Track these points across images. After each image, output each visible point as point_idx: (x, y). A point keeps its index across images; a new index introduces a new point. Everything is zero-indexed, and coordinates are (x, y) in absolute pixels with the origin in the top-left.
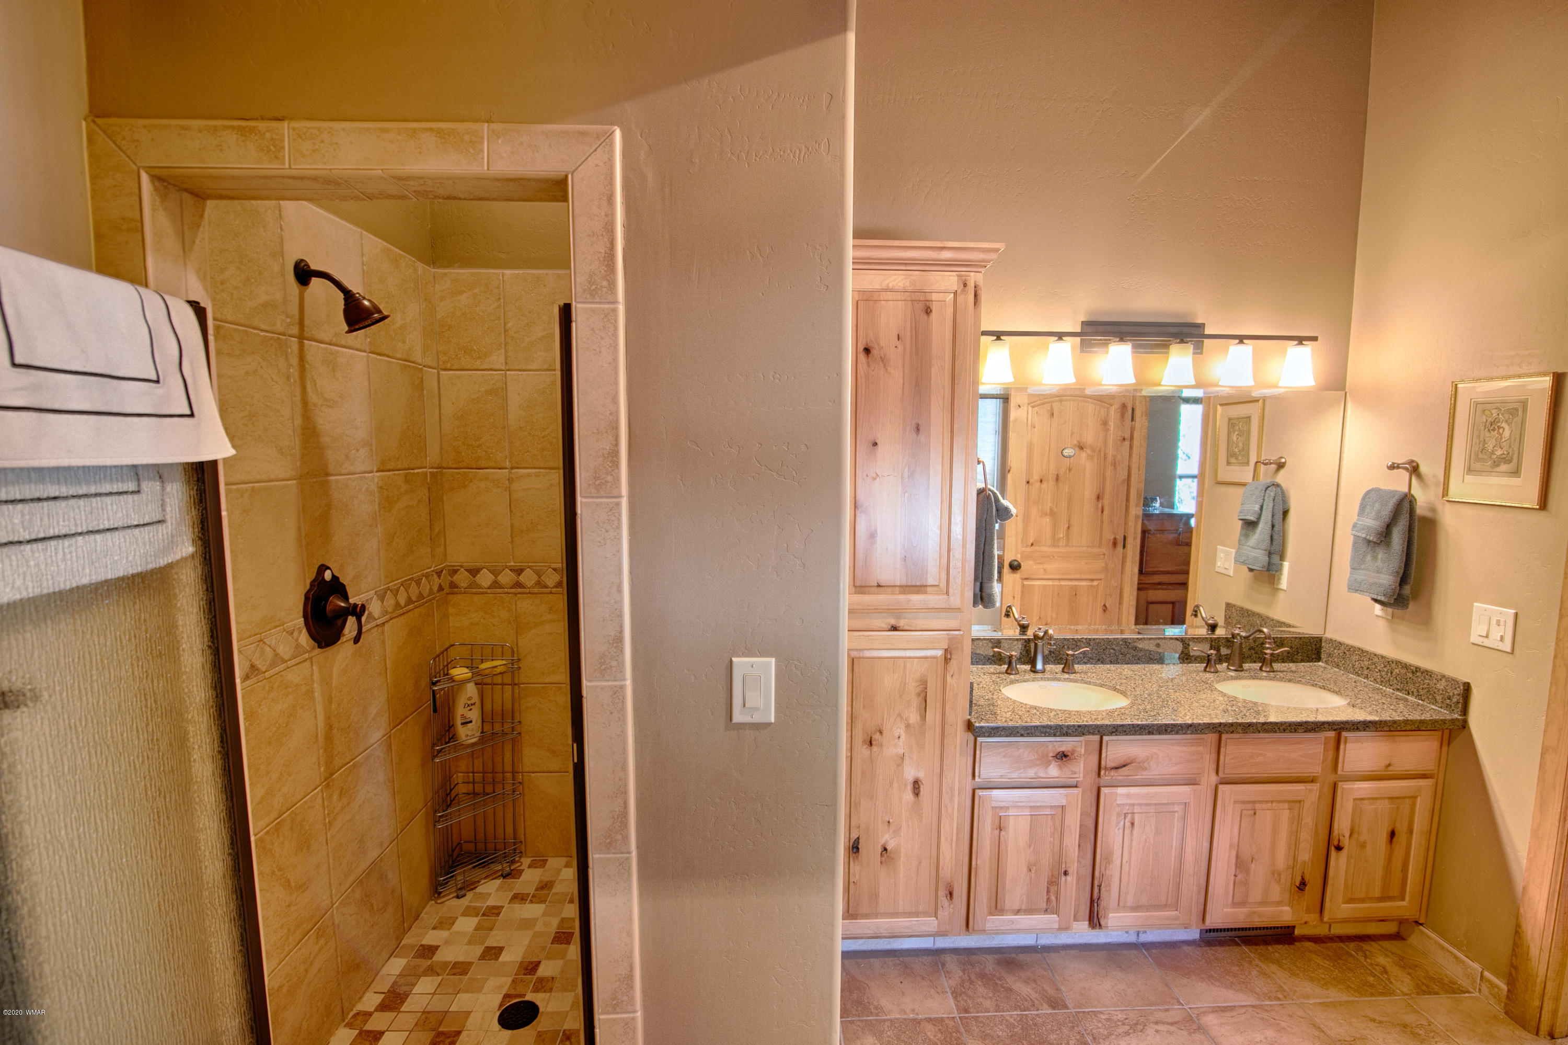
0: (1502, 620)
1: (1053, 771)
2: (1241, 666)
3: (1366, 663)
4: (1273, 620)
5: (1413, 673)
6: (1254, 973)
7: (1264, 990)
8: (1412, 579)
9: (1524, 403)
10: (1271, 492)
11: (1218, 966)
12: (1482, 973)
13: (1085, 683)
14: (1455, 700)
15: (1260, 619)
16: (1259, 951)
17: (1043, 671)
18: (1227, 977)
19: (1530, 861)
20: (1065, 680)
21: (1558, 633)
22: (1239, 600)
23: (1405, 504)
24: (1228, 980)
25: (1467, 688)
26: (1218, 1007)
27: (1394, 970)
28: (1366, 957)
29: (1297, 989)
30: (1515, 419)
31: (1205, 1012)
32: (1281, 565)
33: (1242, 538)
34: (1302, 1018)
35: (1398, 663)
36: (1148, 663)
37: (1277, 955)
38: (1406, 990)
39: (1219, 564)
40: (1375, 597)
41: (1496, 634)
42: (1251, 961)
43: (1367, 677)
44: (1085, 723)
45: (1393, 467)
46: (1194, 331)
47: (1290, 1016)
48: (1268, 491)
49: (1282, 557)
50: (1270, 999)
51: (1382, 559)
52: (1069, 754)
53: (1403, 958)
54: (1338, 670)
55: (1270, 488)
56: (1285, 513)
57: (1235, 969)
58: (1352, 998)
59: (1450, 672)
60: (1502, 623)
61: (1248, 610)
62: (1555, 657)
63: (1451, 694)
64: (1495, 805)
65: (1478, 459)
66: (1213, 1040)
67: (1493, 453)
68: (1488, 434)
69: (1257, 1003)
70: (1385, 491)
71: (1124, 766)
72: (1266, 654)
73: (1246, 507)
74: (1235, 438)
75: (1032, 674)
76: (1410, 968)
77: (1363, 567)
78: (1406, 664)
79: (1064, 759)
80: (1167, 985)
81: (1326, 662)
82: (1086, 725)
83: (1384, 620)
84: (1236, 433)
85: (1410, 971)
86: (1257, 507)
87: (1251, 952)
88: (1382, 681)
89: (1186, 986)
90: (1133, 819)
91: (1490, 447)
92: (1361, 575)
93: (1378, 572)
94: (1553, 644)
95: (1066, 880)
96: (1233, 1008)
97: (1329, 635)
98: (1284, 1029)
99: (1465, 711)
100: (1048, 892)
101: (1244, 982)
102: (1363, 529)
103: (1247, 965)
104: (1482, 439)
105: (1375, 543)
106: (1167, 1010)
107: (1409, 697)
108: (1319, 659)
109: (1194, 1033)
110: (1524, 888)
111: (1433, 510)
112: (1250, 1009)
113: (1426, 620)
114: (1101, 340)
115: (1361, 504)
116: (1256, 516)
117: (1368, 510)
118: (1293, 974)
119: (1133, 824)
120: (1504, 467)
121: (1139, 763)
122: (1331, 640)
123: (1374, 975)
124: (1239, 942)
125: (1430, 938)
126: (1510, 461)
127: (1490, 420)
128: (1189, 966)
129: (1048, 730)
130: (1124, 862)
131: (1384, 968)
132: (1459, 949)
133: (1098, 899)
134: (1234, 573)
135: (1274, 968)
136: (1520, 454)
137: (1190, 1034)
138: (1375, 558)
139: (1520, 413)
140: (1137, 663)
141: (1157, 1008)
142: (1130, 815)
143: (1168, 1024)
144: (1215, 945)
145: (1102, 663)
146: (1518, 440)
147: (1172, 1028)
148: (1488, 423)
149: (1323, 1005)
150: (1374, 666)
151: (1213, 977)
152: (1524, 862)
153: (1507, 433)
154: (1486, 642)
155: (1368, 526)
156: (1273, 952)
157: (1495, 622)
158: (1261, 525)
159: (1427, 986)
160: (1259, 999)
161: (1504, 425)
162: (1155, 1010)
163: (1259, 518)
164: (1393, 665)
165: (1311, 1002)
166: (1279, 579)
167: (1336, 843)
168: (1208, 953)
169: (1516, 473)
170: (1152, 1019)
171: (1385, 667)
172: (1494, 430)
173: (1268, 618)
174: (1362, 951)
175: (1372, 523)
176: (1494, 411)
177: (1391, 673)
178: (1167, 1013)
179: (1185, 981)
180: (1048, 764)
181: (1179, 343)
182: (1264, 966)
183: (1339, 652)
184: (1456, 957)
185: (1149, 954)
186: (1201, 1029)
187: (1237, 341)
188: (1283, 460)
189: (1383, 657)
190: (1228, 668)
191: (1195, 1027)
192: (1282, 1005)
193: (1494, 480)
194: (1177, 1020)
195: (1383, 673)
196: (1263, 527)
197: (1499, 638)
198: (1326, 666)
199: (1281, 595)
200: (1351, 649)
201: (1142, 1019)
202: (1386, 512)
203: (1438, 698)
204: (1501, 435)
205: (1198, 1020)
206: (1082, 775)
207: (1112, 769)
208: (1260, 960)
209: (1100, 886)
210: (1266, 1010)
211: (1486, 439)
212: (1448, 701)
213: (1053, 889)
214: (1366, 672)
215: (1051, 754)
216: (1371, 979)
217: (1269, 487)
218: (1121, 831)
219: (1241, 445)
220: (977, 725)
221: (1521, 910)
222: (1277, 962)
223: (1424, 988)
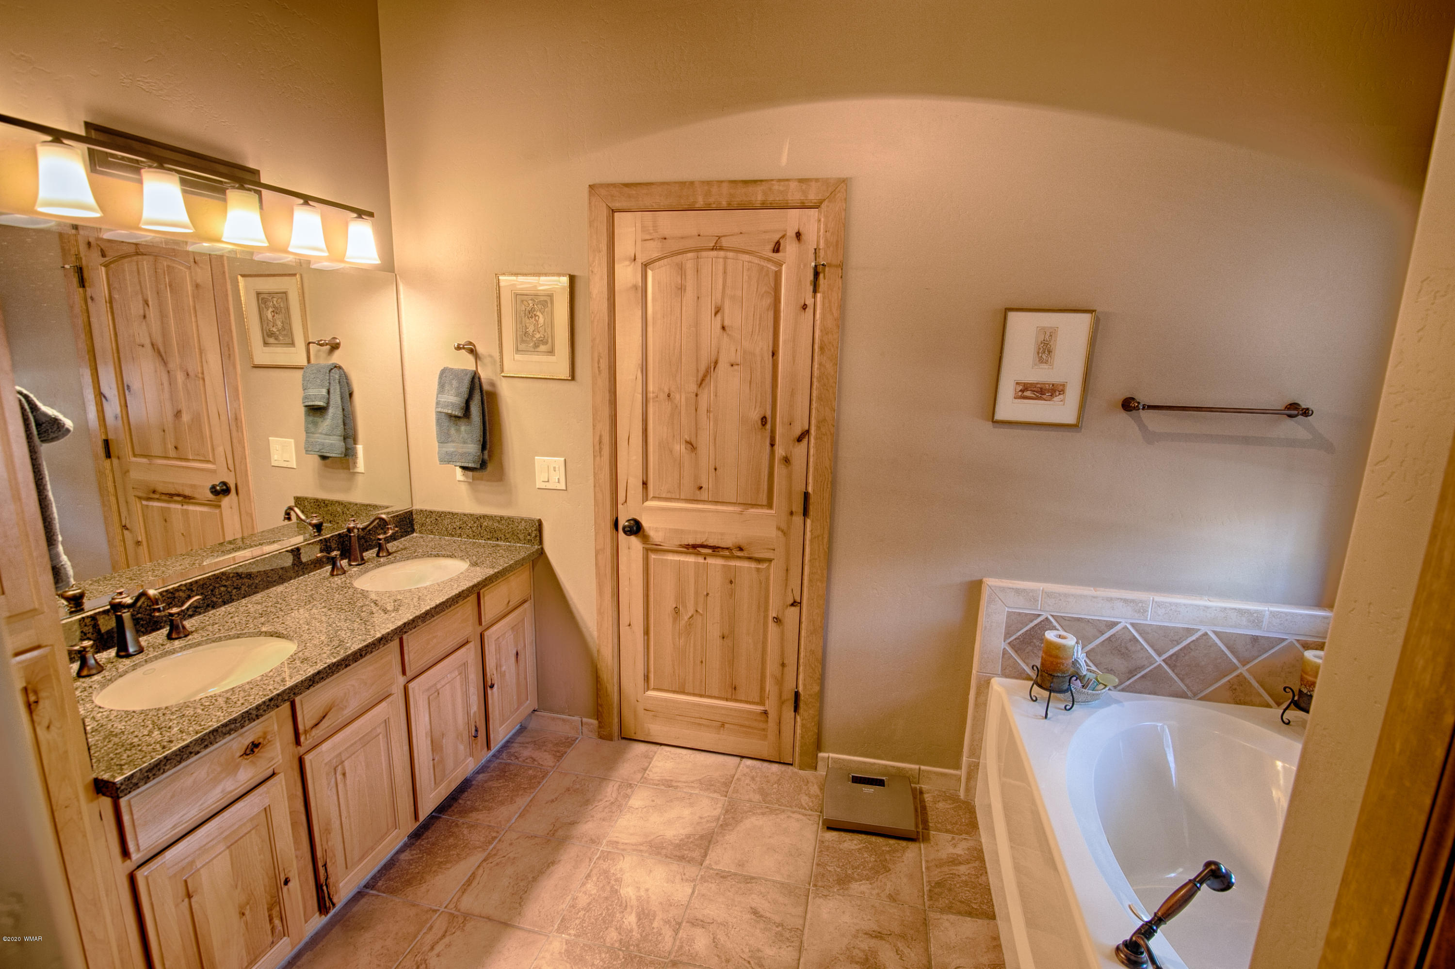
0: (557, 466)
1: (246, 775)
2: (363, 559)
3: (458, 524)
4: (356, 504)
5: (499, 522)
6: (466, 832)
7: (482, 839)
8: (488, 446)
9: (551, 296)
10: (336, 374)
11: (438, 850)
12: (582, 721)
13: (214, 641)
14: (533, 535)
15: (341, 507)
16: (456, 810)
17: (141, 650)
18: (451, 853)
19: (599, 630)
20: (182, 649)
21: (594, 469)
22: (312, 491)
23: (475, 382)
24: (453, 855)
25: (540, 523)
26: (464, 885)
27: (537, 754)
28: (517, 758)
29: (499, 819)
30: (546, 309)
31: (458, 900)
32: (355, 448)
33: (310, 426)
34: (518, 838)
35: (484, 517)
36: (268, 588)
37: (469, 803)
38: (552, 764)
39: (276, 457)
40: (463, 465)
41: (555, 477)
42: (457, 824)
43: (460, 536)
44: (276, 692)
45: (458, 348)
46: (248, 176)
47: (511, 844)
48: (331, 374)
49: (355, 442)
50: (490, 843)
51: (465, 430)
52: (261, 740)
53: (535, 741)
54: (432, 536)
55: (333, 371)
56: (351, 395)
57: (451, 841)
58: (532, 796)
59: (524, 515)
60: (557, 469)
61: (324, 501)
62: (594, 487)
63: (530, 531)
64: (571, 602)
65: (523, 341)
66: (481, 917)
67: (533, 336)
68: (528, 321)
69: (486, 854)
70: (458, 370)
71: (324, 717)
72: (380, 539)
73: (312, 392)
74: (270, 316)
75: (127, 662)
76: (543, 746)
77: (450, 440)
78: (492, 517)
79: (256, 750)
80: (414, 905)
81: (420, 532)
82: (278, 695)
83: (466, 483)
84: (271, 310)
85: (544, 748)
86: (324, 392)
87: (451, 816)
88: (474, 536)
89: (428, 891)
90: (344, 769)
91: (531, 329)
92: (450, 448)
93: (465, 443)
94: (591, 478)
95: (288, 889)
96: (473, 876)
97: (417, 506)
98: (514, 858)
99: (541, 542)
100: (271, 920)
101: (465, 846)
102: (448, 406)
103: (456, 830)
104: (524, 325)
105: (456, 417)
106: (431, 928)
107: (499, 543)
108: (413, 531)
109: (464, 926)
110: (598, 651)
111: (493, 384)
112: (484, 864)
113: (500, 476)
114: (123, 158)
115: (440, 383)
116: (325, 400)
117: (447, 387)
118: (490, 809)
119: (344, 774)
120: (543, 348)
121: (338, 705)
122: (421, 511)
123: (530, 768)
124: (436, 815)
125: (543, 716)
126: (547, 343)
127: (528, 309)
128: (417, 870)
129: (233, 726)
130: (343, 819)
131: (531, 758)
132: (563, 713)
133: (326, 880)
134: (297, 465)
135: (474, 815)
136: (553, 337)
137: (463, 930)
138: (458, 431)
139: (549, 305)
140: (255, 593)
141: (422, 933)
142: (340, 767)
143: (441, 939)
144: (423, 833)
145: (213, 608)
146: (550, 326)
147: (446, 940)
148: (527, 312)
149: (521, 815)
150: (465, 525)
151: (441, 862)
152: (595, 634)
153: (541, 320)
154: (549, 486)
155: (451, 403)
156: (465, 803)
157: (552, 469)
158: (331, 411)
159: (558, 752)
160: (484, 850)
161: (538, 313)
162: (422, 938)
163: (328, 403)
164: (482, 520)
165: (513, 820)
166: (355, 463)
167: (489, 684)
168: (423, 845)
169: (551, 352)
170: (426, 948)
171: (475, 523)
172: (532, 317)
173: (350, 503)
174: (512, 755)
175: (453, 399)
176: (530, 302)
177: (481, 527)
178: (433, 930)
179: (424, 887)
180: (237, 767)
181: (238, 188)
182: (467, 820)
183: (431, 519)
184: (563, 720)
185: (379, 891)
186: (467, 916)
187: (301, 201)
188: (338, 341)
189: (471, 515)
190: (351, 565)
191: (461, 920)
192: (500, 840)
193: (535, 358)
194: (444, 929)
195: (474, 529)
196: (334, 412)
197: (557, 481)
198: (422, 535)
199: (360, 479)
200: (441, 515)
201: (418, 958)
202: (465, 389)
203: (521, 536)
204: (537, 321)
205: (459, 911)
206: (280, 757)
207: (312, 728)
208: (461, 817)
209: (325, 865)
210: (495, 855)
211: (527, 325)
212: (529, 537)
213: (275, 912)
214: (459, 532)
215: (239, 754)
216: (531, 772)
217: (332, 369)
218: (334, 790)
219: (279, 323)
220: (119, 779)
221: (599, 666)
222: (474, 809)
223: (558, 754)
